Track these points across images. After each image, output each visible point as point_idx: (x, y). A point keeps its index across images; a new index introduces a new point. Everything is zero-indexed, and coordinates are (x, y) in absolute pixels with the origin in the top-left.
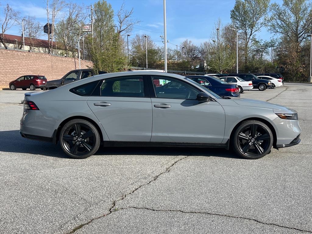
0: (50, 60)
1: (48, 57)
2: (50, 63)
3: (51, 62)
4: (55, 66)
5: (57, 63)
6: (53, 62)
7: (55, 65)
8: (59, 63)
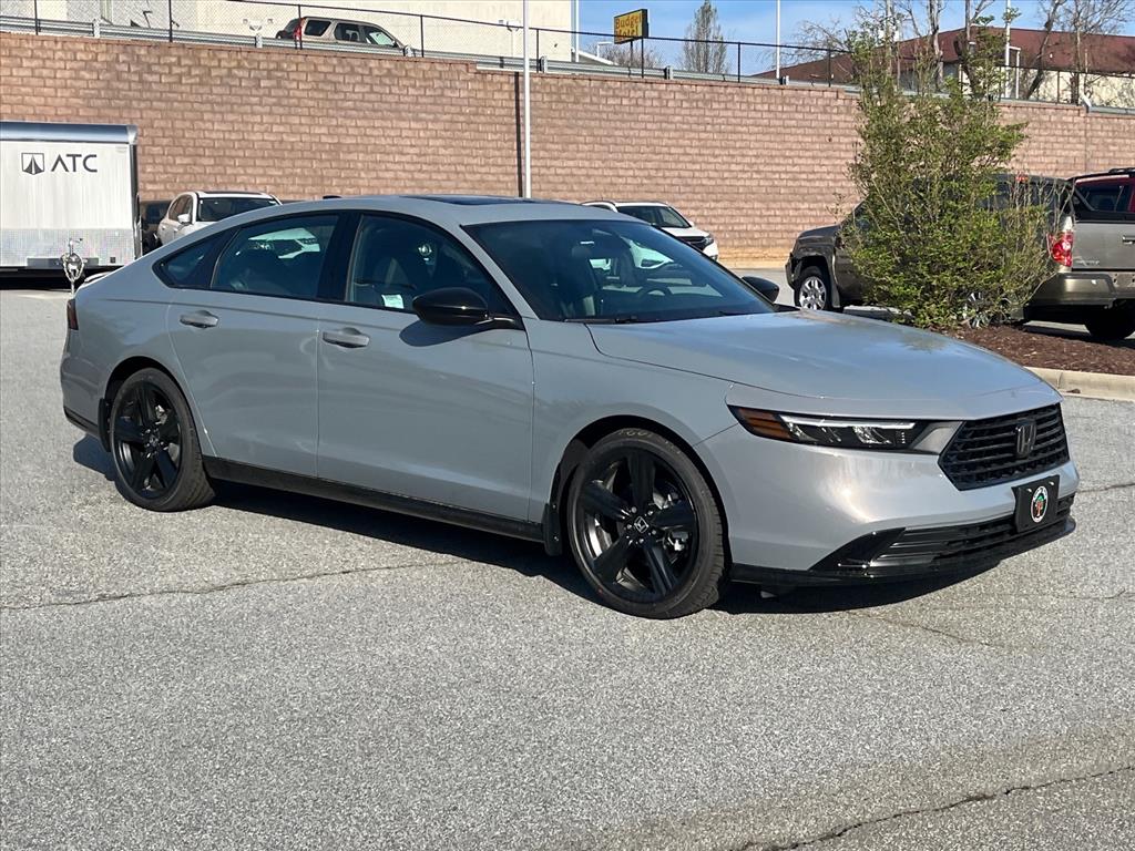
0: (1082, 133)
1: (1070, 119)
2: (1079, 146)
3: (1086, 144)
4: (1100, 161)
5: (1114, 145)
6: (1096, 141)
7: (1103, 157)
8: (1126, 145)
